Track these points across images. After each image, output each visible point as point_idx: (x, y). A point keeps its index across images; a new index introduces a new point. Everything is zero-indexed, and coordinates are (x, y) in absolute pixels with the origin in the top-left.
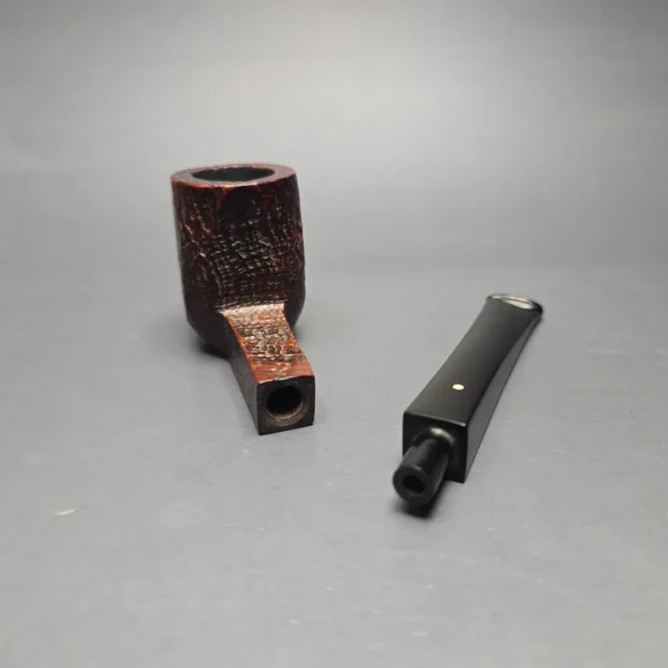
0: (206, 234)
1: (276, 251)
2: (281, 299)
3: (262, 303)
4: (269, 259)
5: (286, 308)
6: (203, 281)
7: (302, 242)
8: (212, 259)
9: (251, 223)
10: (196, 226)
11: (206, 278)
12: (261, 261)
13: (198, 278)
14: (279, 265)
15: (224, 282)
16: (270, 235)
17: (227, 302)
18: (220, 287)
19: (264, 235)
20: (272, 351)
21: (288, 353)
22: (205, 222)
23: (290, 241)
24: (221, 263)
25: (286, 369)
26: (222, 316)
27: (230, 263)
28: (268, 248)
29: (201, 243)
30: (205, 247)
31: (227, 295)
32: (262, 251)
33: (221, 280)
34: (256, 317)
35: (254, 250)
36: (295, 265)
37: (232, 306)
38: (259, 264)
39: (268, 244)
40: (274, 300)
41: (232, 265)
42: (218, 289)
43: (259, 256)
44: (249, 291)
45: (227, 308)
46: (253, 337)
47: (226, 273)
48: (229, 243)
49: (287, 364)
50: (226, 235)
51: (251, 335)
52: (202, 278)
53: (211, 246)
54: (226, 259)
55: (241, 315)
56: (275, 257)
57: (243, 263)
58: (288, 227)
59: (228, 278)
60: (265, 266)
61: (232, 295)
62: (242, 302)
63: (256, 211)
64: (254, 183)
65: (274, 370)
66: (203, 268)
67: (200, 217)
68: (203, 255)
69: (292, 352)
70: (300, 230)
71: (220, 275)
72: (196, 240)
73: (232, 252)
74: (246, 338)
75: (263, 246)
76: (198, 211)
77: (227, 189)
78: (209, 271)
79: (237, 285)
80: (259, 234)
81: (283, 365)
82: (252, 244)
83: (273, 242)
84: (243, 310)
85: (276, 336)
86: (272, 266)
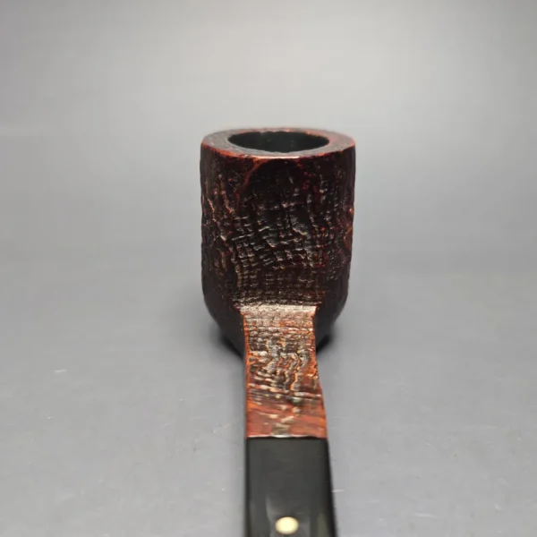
0: (228, 214)
1: (313, 242)
2: (313, 300)
3: (289, 302)
4: (303, 252)
5: (317, 312)
6: (221, 269)
7: (351, 233)
8: (234, 244)
9: (285, 206)
10: (220, 201)
11: (224, 266)
12: (294, 252)
13: (216, 264)
14: (315, 259)
15: (246, 272)
16: (308, 223)
17: (247, 296)
18: (240, 278)
19: (300, 221)
20: (280, 383)
21: (301, 389)
22: (230, 199)
23: (333, 231)
24: (243, 249)
25: (290, 418)
26: (238, 311)
27: (253, 251)
28: (304, 237)
29: (222, 222)
30: (227, 229)
31: (247, 288)
32: (295, 240)
33: (242, 270)
34: (277, 320)
35: (287, 238)
36: (338, 261)
37: (252, 301)
38: (290, 256)
39: (305, 233)
40: (305, 301)
41: (257, 254)
42: (237, 280)
43: (292, 246)
44: (274, 287)
45: (246, 303)
46: (263, 353)
47: (249, 262)
48: (256, 227)
49: (295, 410)
50: (253, 218)
51: (263, 348)
52: (220, 264)
53: (232, 228)
54: (251, 246)
55: (260, 316)
56: (312, 250)
57: (271, 253)
58: (333, 214)
59: (250, 268)
60: (297, 259)
61: (255, 289)
62: (264, 299)
63: (293, 192)
64: (295, 156)
65: (274, 416)
66: (223, 254)
67: (223, 192)
68: (223, 238)
69: (308, 390)
70: (350, 217)
71: (241, 264)
72: (218, 219)
73: (259, 238)
74: (256, 353)
75: (298, 235)
76: (222, 185)
77: (258, 161)
78: (229, 257)
79: (260, 279)
80: (294, 220)
81: (288, 412)
82: (285, 231)
83: (311, 231)
84: (264, 308)
85: (293, 355)
86: (306, 260)
